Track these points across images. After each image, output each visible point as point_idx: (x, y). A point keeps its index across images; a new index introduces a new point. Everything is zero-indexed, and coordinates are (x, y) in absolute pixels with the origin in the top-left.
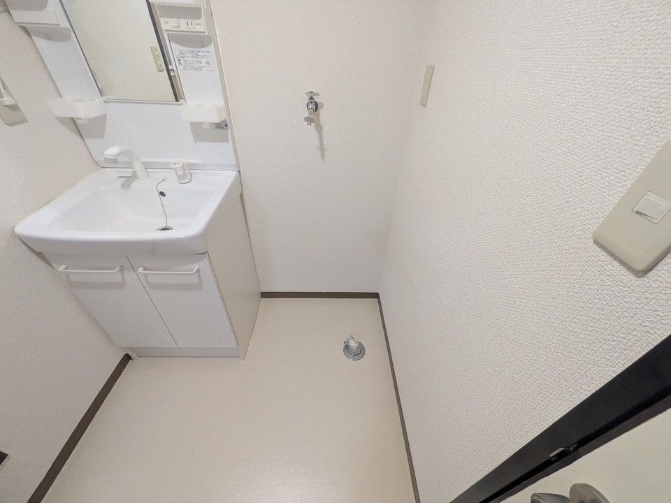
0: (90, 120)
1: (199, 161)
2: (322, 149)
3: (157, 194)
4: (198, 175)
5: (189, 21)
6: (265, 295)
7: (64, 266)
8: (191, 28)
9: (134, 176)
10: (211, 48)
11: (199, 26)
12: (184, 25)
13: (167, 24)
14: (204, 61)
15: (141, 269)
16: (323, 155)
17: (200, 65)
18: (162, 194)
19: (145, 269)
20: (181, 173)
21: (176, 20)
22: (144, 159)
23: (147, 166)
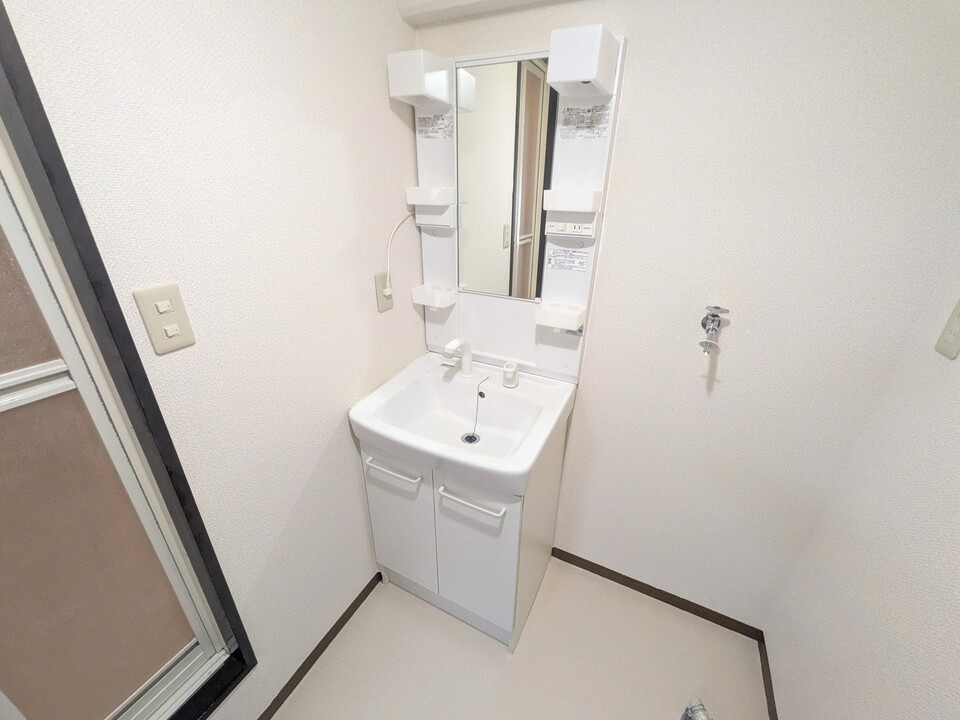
0: (439, 309)
1: (533, 365)
2: (711, 379)
3: (477, 394)
4: (526, 380)
5: (577, 225)
6: (557, 553)
7: (370, 458)
8: (577, 232)
9: (458, 367)
10: (591, 250)
11: (587, 230)
12: (569, 229)
13: (551, 228)
14: (577, 261)
15: (442, 488)
16: (710, 387)
17: (571, 264)
18: (481, 395)
19: (445, 490)
20: (510, 376)
21: (563, 224)
22: (474, 351)
23: (475, 358)
